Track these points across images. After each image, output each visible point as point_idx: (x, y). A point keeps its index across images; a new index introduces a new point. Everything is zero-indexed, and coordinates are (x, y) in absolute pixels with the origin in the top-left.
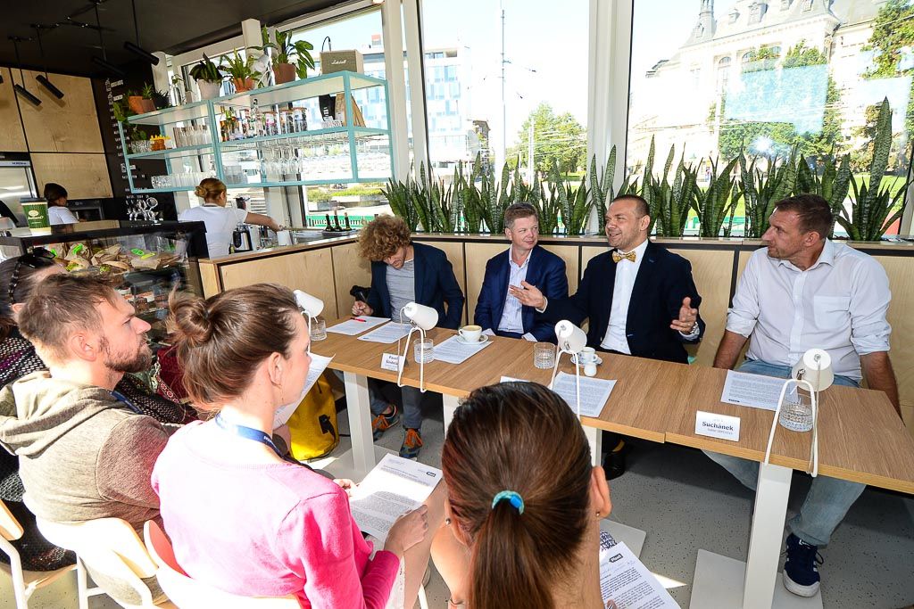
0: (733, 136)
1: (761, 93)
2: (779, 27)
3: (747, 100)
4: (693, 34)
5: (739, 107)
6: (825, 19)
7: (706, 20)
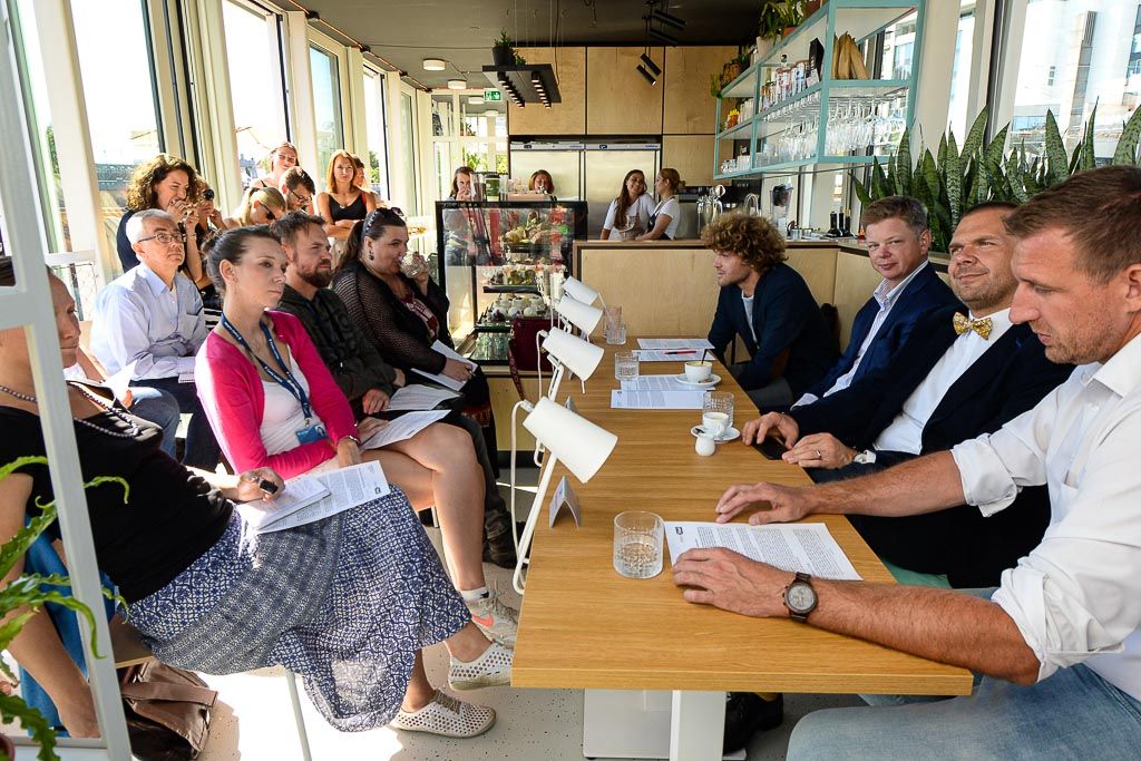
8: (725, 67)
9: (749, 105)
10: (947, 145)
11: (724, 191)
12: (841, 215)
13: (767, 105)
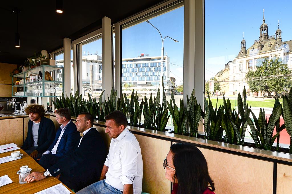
0: (255, 85)
1: (263, 71)
2: (268, 52)
3: (258, 73)
4: (239, 54)
5: (256, 75)
6: (283, 50)
7: (243, 50)
8: (14, 70)
9: (22, 81)
10: (71, 96)
11: (16, 100)
12: (50, 107)
13: (28, 82)
